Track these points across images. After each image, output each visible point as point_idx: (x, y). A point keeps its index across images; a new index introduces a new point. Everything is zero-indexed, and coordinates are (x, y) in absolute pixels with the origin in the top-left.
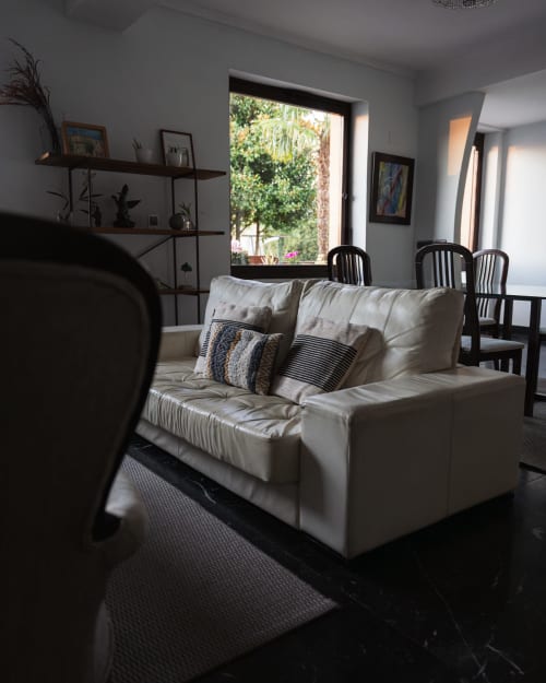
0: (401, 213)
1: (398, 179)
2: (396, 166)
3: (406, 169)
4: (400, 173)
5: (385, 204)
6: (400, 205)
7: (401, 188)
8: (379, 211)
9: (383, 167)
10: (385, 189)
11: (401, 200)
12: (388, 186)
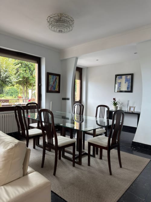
0: (57, 89)
1: (55, 80)
2: (55, 76)
3: (58, 77)
4: (56, 78)
5: (52, 87)
6: (56, 87)
7: (57, 83)
8: (49, 89)
9: (50, 77)
10: (51, 83)
11: (57, 86)
12: (52, 82)
